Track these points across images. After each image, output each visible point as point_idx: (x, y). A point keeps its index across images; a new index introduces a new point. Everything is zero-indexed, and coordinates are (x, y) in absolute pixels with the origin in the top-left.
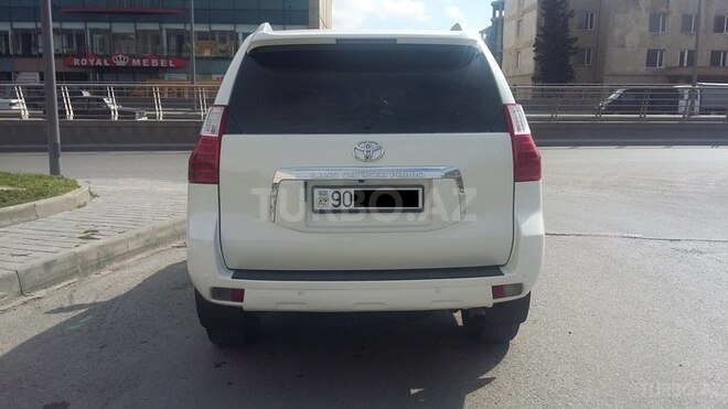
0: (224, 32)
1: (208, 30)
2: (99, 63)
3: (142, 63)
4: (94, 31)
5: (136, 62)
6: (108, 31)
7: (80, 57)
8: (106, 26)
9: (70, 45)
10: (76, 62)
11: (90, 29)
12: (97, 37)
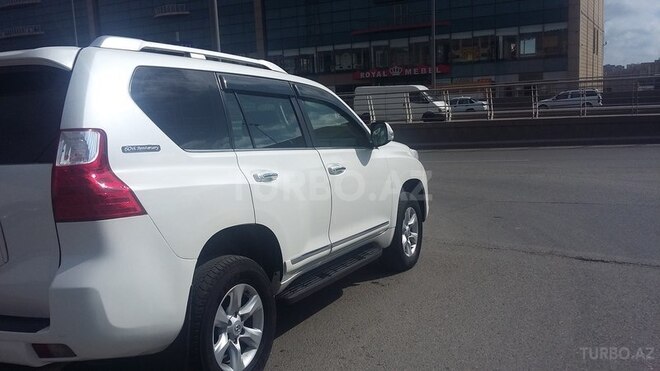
0: (485, 37)
1: (470, 37)
2: (379, 74)
3: (412, 71)
4: (377, 48)
5: (408, 72)
6: (387, 47)
7: (365, 71)
8: (385, 43)
9: (359, 62)
10: (362, 75)
11: (374, 47)
12: (379, 53)
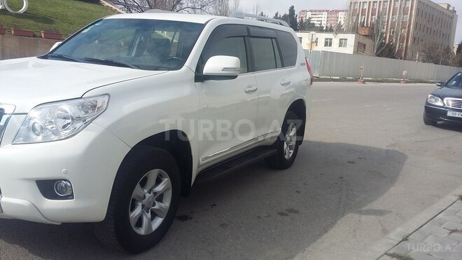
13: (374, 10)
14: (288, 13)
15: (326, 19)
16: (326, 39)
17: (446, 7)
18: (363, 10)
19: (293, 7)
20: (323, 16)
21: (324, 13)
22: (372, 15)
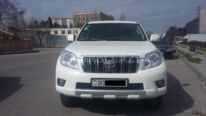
13: (84, 18)
14: (48, 20)
15: (61, 22)
16: (68, 31)
17: (110, 16)
18: (80, 18)
19: (50, 17)
20: (60, 21)
21: (60, 20)
22: (83, 20)
